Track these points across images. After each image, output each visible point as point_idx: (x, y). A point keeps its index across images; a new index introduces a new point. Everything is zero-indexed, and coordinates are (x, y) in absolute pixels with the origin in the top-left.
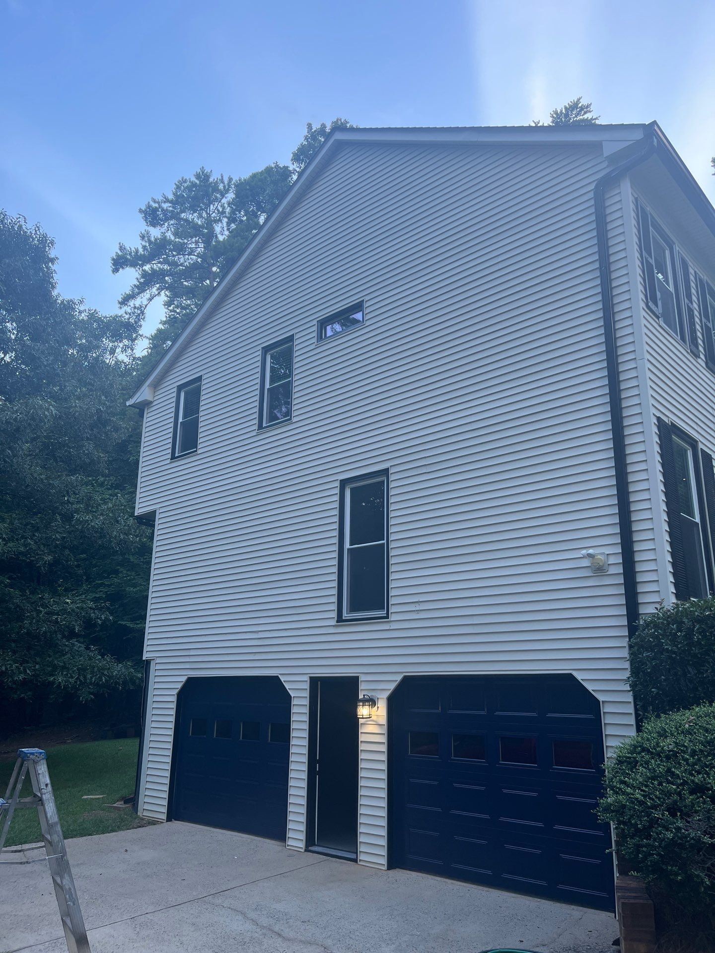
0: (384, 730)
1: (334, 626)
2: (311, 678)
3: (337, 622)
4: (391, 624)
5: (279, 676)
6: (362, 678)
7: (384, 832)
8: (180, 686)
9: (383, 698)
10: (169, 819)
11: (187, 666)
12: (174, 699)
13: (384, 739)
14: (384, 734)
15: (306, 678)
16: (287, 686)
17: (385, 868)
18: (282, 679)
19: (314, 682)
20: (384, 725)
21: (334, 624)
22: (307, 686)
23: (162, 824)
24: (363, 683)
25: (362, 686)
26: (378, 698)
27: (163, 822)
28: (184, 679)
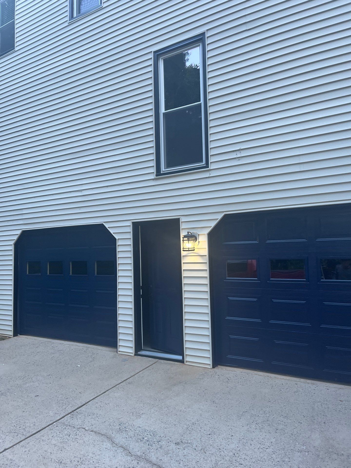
0: (206, 260)
1: (153, 179)
2: (133, 223)
3: (156, 176)
4: (210, 172)
5: (104, 224)
6: (182, 219)
7: (209, 340)
8: (16, 238)
9: (204, 234)
10: (15, 334)
11: (21, 222)
12: (12, 248)
13: (206, 267)
14: (206, 263)
15: (130, 223)
16: (111, 231)
17: (211, 366)
18: (107, 226)
19: (136, 225)
20: (206, 256)
21: (153, 178)
22: (130, 230)
23: (10, 339)
24: (183, 223)
25: (182, 226)
26: (199, 235)
27: (11, 337)
28: (19, 232)
